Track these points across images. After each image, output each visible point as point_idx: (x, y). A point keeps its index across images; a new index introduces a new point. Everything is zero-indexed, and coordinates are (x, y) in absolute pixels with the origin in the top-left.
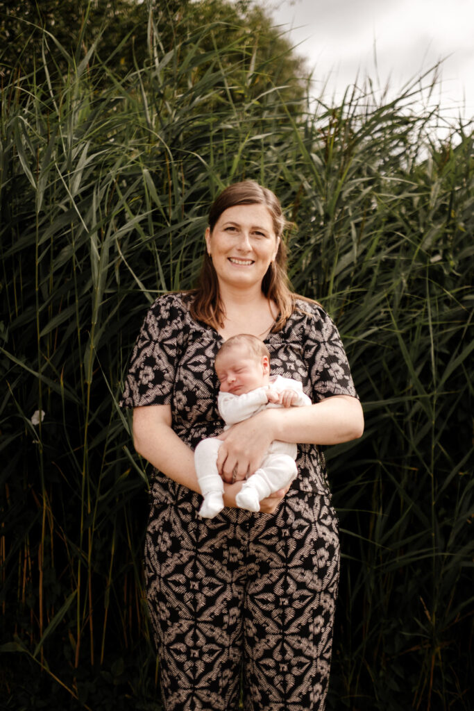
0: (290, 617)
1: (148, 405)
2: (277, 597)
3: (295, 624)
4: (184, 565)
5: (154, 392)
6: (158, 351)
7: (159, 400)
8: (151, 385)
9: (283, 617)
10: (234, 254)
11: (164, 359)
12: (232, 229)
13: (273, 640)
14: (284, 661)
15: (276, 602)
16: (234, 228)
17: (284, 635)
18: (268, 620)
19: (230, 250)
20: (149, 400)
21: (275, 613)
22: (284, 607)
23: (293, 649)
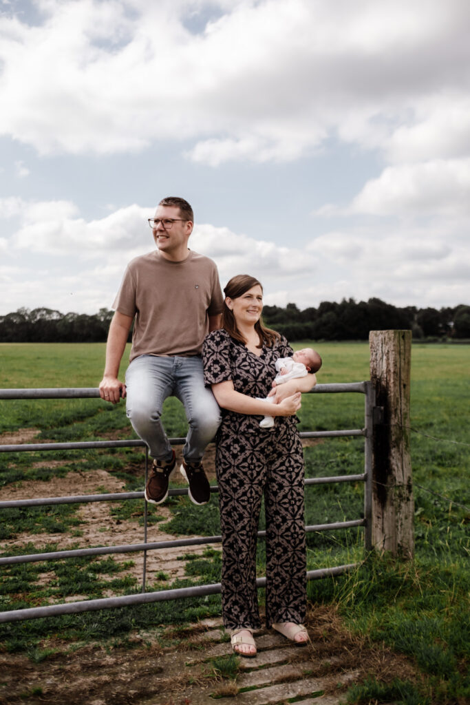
0: (294, 477)
1: (221, 382)
2: (287, 467)
3: (296, 480)
4: (247, 458)
5: (222, 376)
6: (219, 356)
7: (225, 379)
8: (219, 373)
9: (291, 477)
10: (251, 309)
11: (223, 359)
12: (248, 297)
13: (287, 489)
14: (292, 499)
15: (287, 470)
16: (250, 297)
17: (292, 486)
18: (284, 480)
19: (249, 307)
20: (221, 380)
21: (287, 475)
22: (291, 472)
23: (296, 493)
